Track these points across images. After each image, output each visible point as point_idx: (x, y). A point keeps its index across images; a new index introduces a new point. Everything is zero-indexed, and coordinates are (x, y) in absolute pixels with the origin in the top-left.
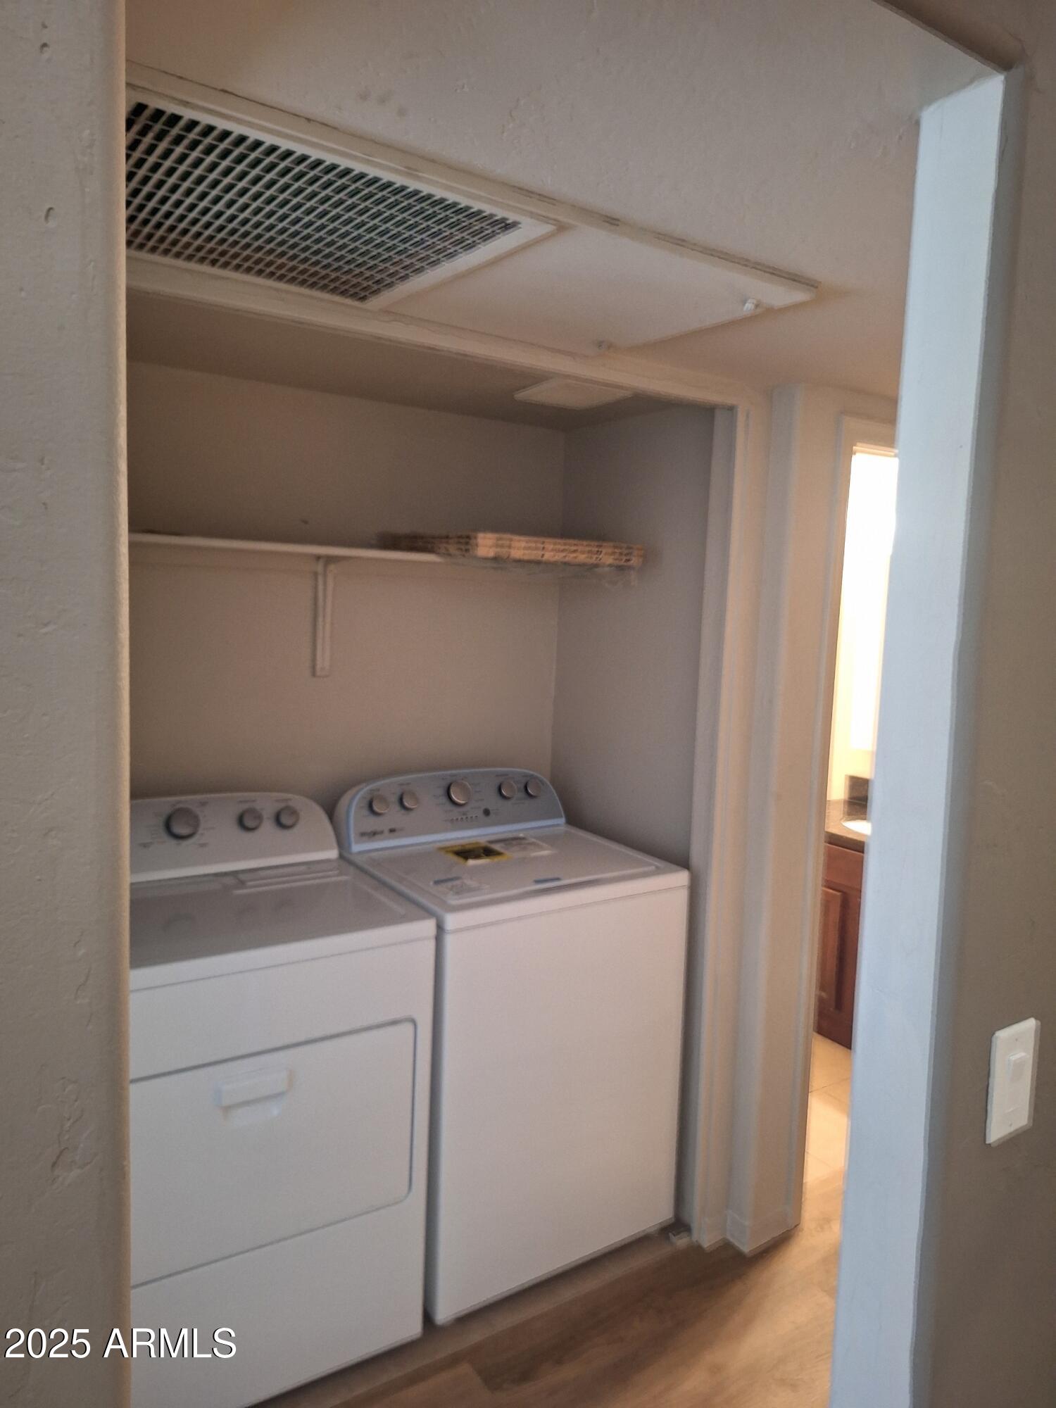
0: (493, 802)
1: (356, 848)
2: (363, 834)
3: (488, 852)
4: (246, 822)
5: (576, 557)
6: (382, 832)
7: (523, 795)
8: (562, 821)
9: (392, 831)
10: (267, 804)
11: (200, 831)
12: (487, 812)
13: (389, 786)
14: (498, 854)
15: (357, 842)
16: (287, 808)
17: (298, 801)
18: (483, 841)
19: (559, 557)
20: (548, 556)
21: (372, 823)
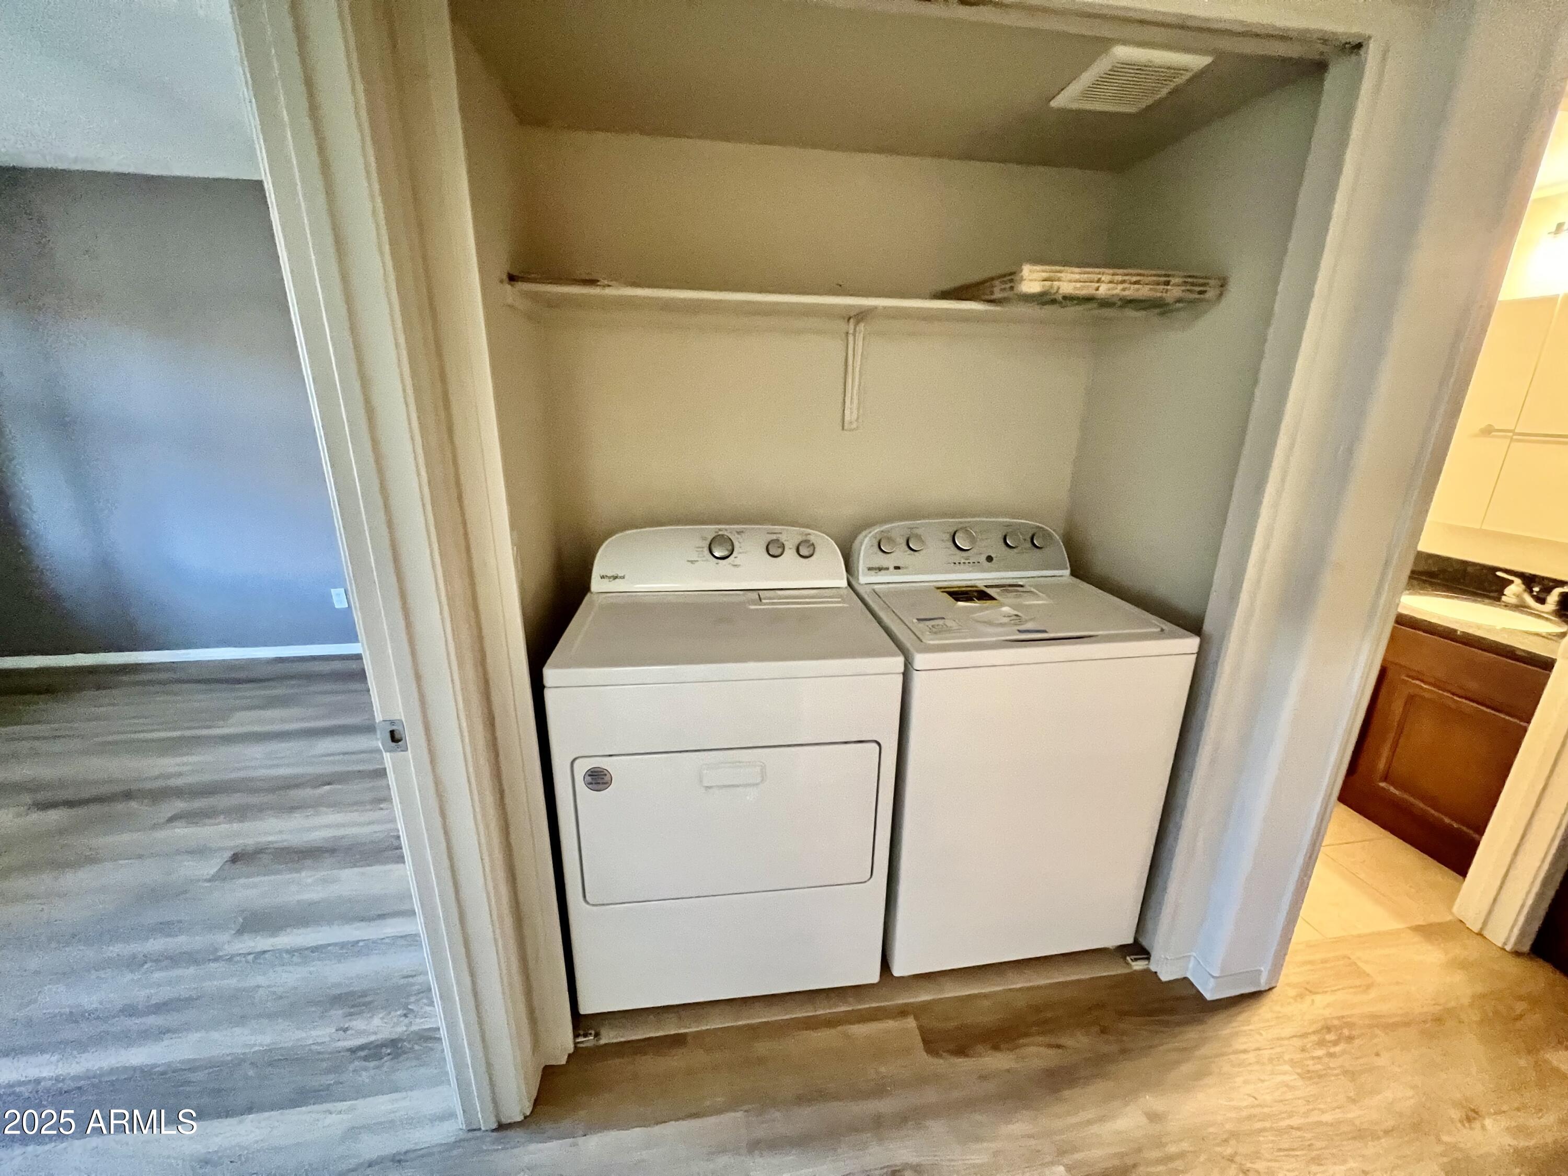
0: (997, 550)
1: (863, 579)
2: (870, 569)
3: (983, 596)
4: (774, 549)
5: (1138, 290)
6: (887, 569)
7: (1029, 545)
8: (1067, 572)
9: (897, 568)
10: (790, 537)
11: (735, 554)
12: (990, 559)
13: (898, 528)
14: (991, 598)
15: (865, 575)
16: (807, 541)
17: (816, 536)
18: (981, 585)
19: (1118, 290)
20: (1104, 290)
21: (881, 560)
